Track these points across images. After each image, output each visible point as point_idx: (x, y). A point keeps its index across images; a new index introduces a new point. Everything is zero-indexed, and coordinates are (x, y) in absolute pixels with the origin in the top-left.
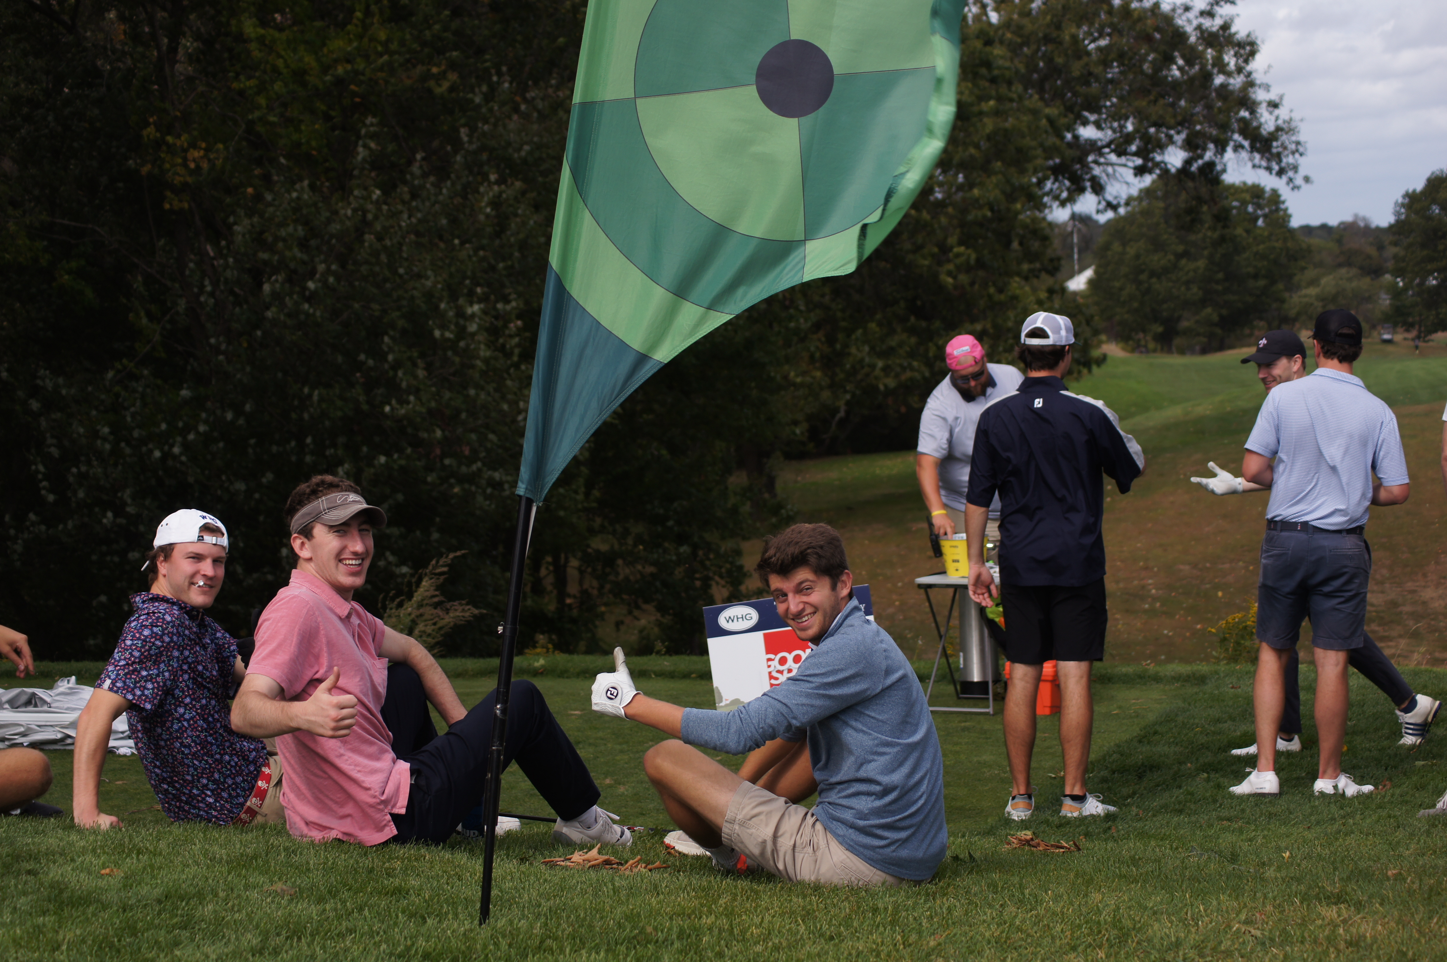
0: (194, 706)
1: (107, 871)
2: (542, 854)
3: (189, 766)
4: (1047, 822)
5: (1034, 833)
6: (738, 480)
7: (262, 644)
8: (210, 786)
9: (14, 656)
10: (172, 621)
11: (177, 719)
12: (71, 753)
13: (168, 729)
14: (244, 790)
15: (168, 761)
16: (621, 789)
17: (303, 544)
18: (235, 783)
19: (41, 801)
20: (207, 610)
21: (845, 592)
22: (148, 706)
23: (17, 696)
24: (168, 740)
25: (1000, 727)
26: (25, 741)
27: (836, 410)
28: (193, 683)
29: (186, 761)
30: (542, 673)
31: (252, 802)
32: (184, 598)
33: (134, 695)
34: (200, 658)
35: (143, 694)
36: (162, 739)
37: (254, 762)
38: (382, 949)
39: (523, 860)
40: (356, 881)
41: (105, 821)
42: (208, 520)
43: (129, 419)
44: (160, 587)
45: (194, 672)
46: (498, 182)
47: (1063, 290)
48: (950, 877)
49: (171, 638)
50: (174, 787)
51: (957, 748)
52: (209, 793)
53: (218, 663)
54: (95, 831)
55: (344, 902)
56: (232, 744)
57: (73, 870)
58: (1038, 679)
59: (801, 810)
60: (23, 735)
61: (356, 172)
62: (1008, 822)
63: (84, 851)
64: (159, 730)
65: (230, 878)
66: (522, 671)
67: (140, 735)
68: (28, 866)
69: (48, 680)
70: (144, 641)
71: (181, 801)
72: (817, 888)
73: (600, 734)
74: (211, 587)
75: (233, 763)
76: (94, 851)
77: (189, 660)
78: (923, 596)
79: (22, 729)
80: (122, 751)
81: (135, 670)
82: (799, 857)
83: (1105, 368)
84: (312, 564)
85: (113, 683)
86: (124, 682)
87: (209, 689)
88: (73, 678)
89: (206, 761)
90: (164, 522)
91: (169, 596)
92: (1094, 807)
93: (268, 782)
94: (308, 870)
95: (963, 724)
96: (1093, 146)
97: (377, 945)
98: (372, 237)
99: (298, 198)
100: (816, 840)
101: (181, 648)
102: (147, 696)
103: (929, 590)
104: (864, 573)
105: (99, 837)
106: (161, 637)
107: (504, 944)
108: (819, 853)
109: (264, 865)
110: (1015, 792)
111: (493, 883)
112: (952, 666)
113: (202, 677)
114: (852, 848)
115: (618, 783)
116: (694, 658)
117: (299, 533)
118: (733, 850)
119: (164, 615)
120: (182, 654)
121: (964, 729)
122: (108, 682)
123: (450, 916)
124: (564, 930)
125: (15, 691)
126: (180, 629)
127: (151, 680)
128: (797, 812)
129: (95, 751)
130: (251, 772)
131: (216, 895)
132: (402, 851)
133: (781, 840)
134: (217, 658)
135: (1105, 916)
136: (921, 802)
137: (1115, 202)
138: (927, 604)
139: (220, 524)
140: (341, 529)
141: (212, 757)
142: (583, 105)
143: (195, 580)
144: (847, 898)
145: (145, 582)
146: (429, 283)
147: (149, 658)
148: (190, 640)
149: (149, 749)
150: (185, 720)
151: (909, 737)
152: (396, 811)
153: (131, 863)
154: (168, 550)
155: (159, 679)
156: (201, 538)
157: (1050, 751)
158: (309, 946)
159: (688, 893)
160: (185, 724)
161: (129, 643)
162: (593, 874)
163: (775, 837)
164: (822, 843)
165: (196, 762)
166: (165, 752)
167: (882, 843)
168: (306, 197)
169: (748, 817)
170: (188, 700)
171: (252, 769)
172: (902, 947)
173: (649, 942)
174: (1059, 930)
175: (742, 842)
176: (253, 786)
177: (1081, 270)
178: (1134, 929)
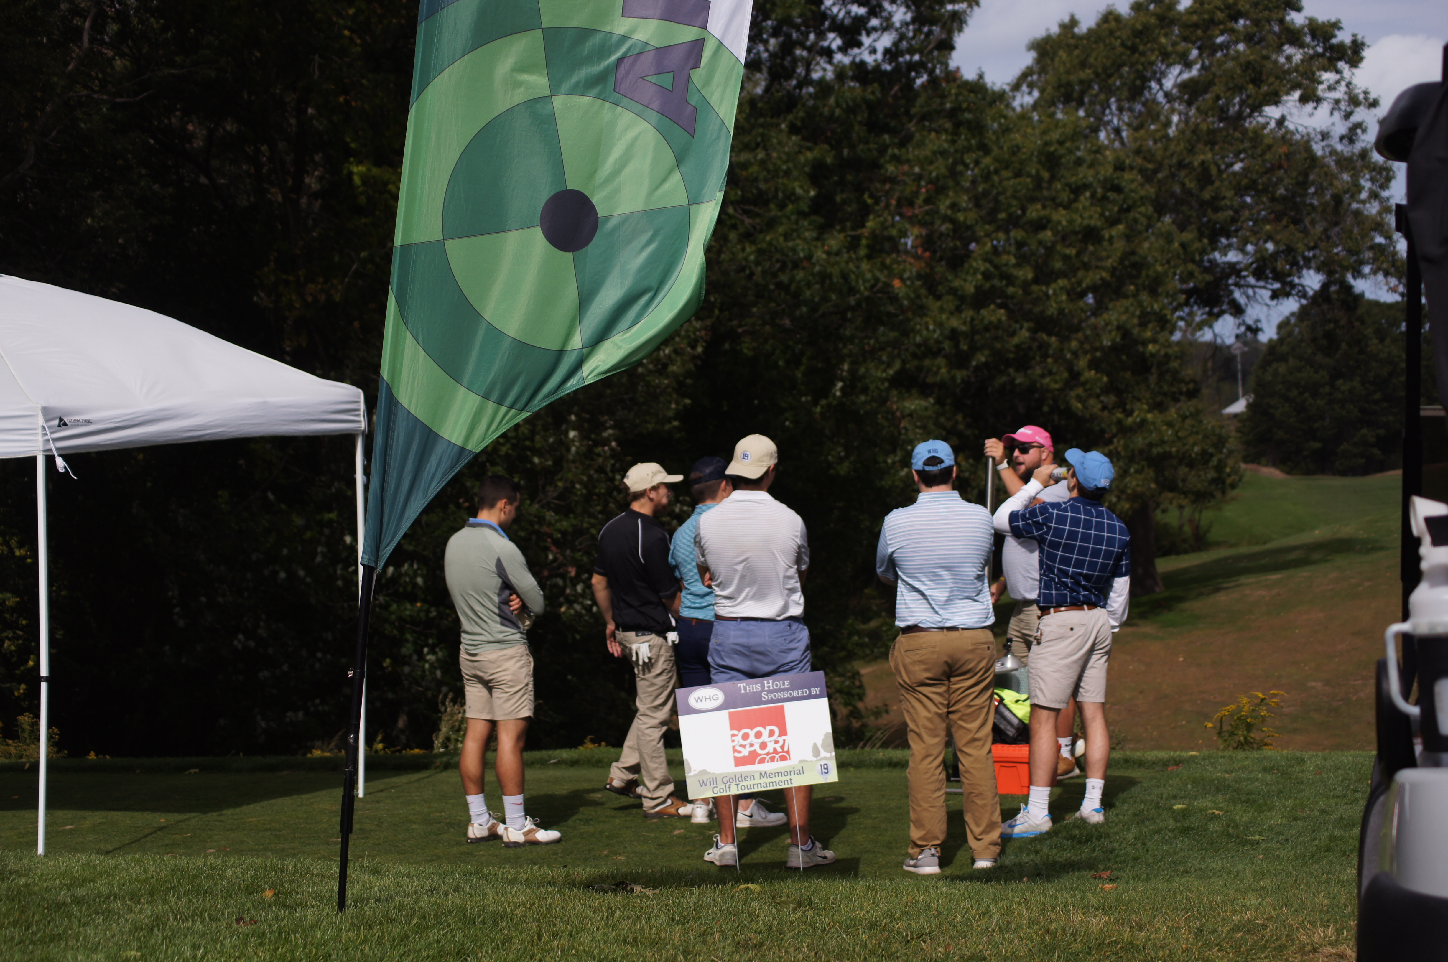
142: (405, 247)
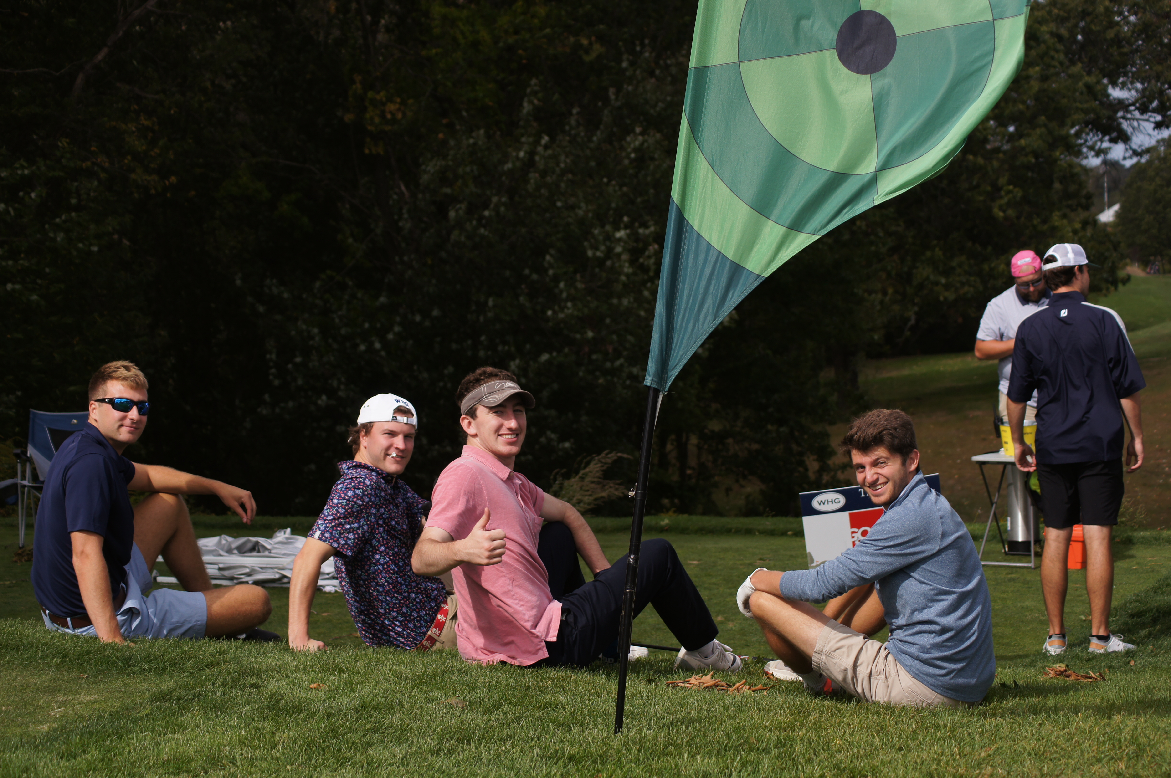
0: (388, 553)
1: (315, 685)
2: (666, 677)
3: (382, 602)
4: (1077, 657)
5: (1067, 666)
6: (828, 374)
7: (436, 505)
8: (399, 618)
9: (240, 511)
10: (371, 485)
11: (374, 563)
12: (287, 591)
13: (366, 571)
14: (426, 621)
15: (365, 597)
16: (730, 625)
17: (470, 423)
18: (419, 616)
19: (262, 628)
20: (399, 476)
21: (913, 467)
22: (349, 553)
23: (244, 544)
24: (366, 580)
25: (1039, 578)
26: (250, 579)
27: (908, 319)
28: (387, 535)
29: (380, 597)
30: (667, 530)
31: (432, 632)
32: (381, 466)
33: (339, 543)
34: (393, 515)
35: (346, 544)
36: (362, 579)
37: (435, 599)
38: (535, 752)
39: (650, 681)
40: (515, 696)
41: (314, 645)
42: (401, 404)
43: (337, 320)
44: (362, 457)
45: (388, 526)
46: (642, 134)
47: (1095, 222)
48: (998, 701)
49: (370, 499)
50: (370, 618)
51: (1005, 596)
52: (398, 623)
53: (408, 518)
54: (305, 654)
55: (505, 714)
56: (418, 584)
57: (287, 684)
58: (1069, 540)
59: (877, 644)
60: (249, 575)
61: (522, 123)
62: (1045, 656)
63: (296, 669)
64: (359, 572)
65: (413, 693)
66: (651, 529)
67: (344, 575)
68: (254, 680)
69: (269, 532)
70: (348, 500)
71: (375, 629)
72: (889, 707)
73: (714, 580)
74: (402, 457)
75: (418, 600)
76: (305, 669)
77: (384, 516)
78: (978, 471)
79: (247, 570)
80: (327, 589)
81: (340, 524)
82: (874, 682)
83: (1130, 286)
84: (477, 439)
85: (322, 534)
86: (331, 533)
87: (400, 540)
88: (289, 530)
89: (397, 598)
90: (366, 404)
91: (369, 464)
92: (1116, 645)
93: (446, 616)
94: (476, 687)
95: (1010, 576)
96: (1122, 105)
97: (532, 748)
98: (537, 175)
99: (475, 144)
100: (888, 669)
101: (378, 507)
102: (349, 545)
103: (983, 466)
104: (929, 451)
105: (309, 658)
106: (362, 497)
107: (634, 748)
108: (889, 680)
109: (441, 683)
110: (1051, 633)
111: (626, 700)
112: (1002, 528)
113: (394, 530)
114: (917, 676)
115: (728, 620)
116: (791, 519)
117: (466, 414)
118: (821, 675)
119: (364, 479)
120: (378, 511)
121: (1011, 580)
122: (318, 533)
123: (591, 726)
124: (682, 740)
125: (242, 540)
126: (377, 491)
127: (352, 532)
128: (873, 645)
129: (307, 588)
130: (432, 608)
131: (402, 706)
132: (552, 673)
133: (859, 669)
134: (407, 514)
135: (1126, 734)
136: (973, 638)
137: (1139, 150)
138: (981, 477)
139: (410, 407)
140: (498, 410)
141: (401, 594)
142: (698, 70)
143: (389, 452)
144: (913, 717)
145: (350, 453)
146: (580, 213)
147: (351, 514)
148: (385, 500)
149: (351, 586)
150: (380, 564)
151: (963, 587)
152: (549, 639)
153: (332, 679)
154: (368, 427)
155: (359, 531)
156: (394, 419)
157: (1081, 598)
158: (476, 748)
159: (784, 710)
160: (380, 567)
161: (336, 501)
162: (707, 694)
163: (855, 666)
164: (893, 672)
165: (388, 598)
166: (363, 590)
167: (942, 672)
168: (480, 143)
169: (833, 649)
170: (382, 548)
171: (433, 605)
172: (958, 757)
173: (751, 750)
174: (1088, 745)
175: (828, 670)
176: (434, 619)
177: (1110, 206)
178: (1149, 745)
